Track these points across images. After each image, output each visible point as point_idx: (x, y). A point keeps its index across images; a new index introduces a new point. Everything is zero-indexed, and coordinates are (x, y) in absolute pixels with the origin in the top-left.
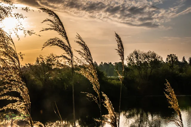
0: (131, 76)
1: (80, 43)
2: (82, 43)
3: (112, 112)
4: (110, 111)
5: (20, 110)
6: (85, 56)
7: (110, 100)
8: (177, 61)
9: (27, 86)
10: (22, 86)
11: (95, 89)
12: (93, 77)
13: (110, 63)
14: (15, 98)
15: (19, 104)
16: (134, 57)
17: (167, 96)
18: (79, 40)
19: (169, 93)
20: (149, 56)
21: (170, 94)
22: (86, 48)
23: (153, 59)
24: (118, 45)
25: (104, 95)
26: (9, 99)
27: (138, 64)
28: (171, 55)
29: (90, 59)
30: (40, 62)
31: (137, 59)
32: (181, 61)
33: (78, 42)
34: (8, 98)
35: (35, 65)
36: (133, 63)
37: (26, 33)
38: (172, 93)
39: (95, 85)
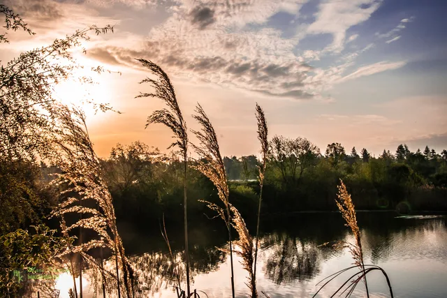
0: (269, 178)
1: (201, 119)
2: (204, 119)
3: (245, 237)
4: (242, 235)
5: (99, 230)
6: (206, 142)
7: (242, 216)
8: (343, 154)
9: (109, 191)
10: (102, 190)
11: (222, 197)
12: (219, 178)
13: (235, 158)
14: (89, 210)
15: (98, 220)
16: (274, 147)
17: (340, 207)
18: (200, 115)
19: (344, 200)
20: (298, 146)
21: (345, 202)
22: (209, 129)
23: (305, 151)
24: (259, 125)
25: (233, 209)
26: (81, 211)
27: (280, 160)
28: (334, 144)
29: (214, 147)
30: (117, 156)
31: (279, 150)
32: (349, 155)
33: (198, 118)
34: (79, 210)
35: (110, 160)
36: (273, 157)
37: (96, 109)
38: (347, 202)
39: (222, 189)
